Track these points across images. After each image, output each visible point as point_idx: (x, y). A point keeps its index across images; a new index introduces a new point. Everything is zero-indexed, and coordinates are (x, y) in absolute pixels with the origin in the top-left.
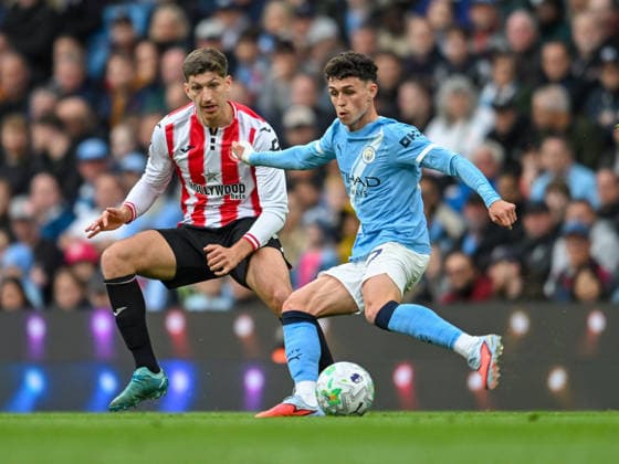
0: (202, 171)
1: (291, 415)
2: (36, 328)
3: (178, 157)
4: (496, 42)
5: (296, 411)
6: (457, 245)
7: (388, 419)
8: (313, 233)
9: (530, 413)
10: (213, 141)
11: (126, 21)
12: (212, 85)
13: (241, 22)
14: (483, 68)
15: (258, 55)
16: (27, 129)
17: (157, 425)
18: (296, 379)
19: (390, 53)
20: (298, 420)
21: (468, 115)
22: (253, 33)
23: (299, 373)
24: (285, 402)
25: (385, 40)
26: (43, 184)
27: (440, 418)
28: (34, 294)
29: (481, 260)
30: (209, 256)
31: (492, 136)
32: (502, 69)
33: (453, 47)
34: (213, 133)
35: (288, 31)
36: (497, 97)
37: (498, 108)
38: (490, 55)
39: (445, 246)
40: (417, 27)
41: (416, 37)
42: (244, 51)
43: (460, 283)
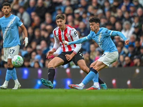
0: (61, 39)
1: (93, 89)
2: (40, 72)
3: (57, 37)
4: (135, 14)
5: (94, 89)
6: (127, 55)
7: (113, 90)
8: (97, 53)
9: (141, 89)
10: (62, 33)
11: (60, 10)
12: (61, 21)
13: (83, 10)
14: (132, 19)
15: (87, 17)
16: (40, 32)
17: (66, 91)
18: (94, 82)
19: (114, 16)
20: (95, 90)
21: (129, 29)
22: (86, 12)
23: (94, 81)
24: (92, 87)
25: (112, 14)
26: (43, 43)
27: (123, 90)
28: (41, 65)
29: (132, 58)
30: (66, 57)
31: (134, 33)
32: (136, 20)
33: (126, 15)
34: (62, 31)
35: (93, 12)
36: (135, 25)
37: (135, 27)
38: (134, 17)
39: (124, 55)
40: (119, 11)
41: (119, 13)
42: (84, 16)
43: (127, 62)
